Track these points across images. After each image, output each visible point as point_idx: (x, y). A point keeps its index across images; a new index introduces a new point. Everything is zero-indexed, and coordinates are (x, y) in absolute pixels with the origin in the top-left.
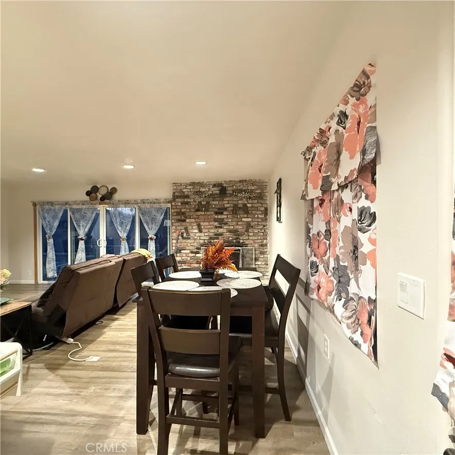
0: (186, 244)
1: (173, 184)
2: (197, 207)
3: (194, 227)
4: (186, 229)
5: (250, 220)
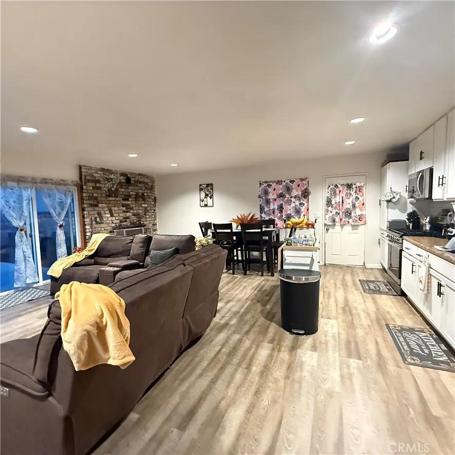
0: (100, 228)
2: (108, 192)
3: (106, 212)
4: (99, 214)
5: (146, 205)
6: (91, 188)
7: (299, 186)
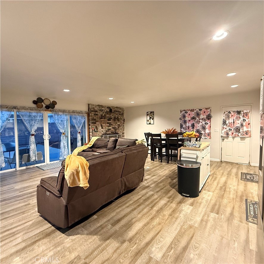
0: (96, 134)
2: (101, 117)
3: (100, 126)
4: (96, 127)
5: (119, 123)
6: (93, 115)
7: (205, 112)
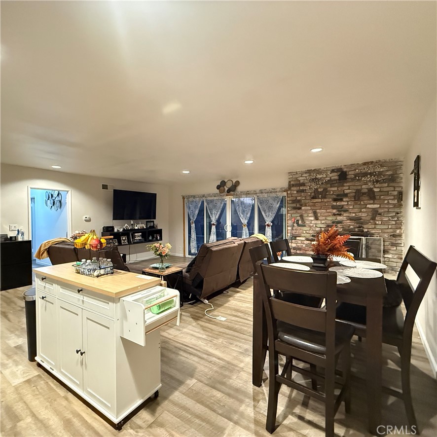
0: (301, 231)
1: (289, 173)
2: (313, 194)
3: (310, 215)
4: (301, 216)
5: (376, 206)
6: (295, 192)
